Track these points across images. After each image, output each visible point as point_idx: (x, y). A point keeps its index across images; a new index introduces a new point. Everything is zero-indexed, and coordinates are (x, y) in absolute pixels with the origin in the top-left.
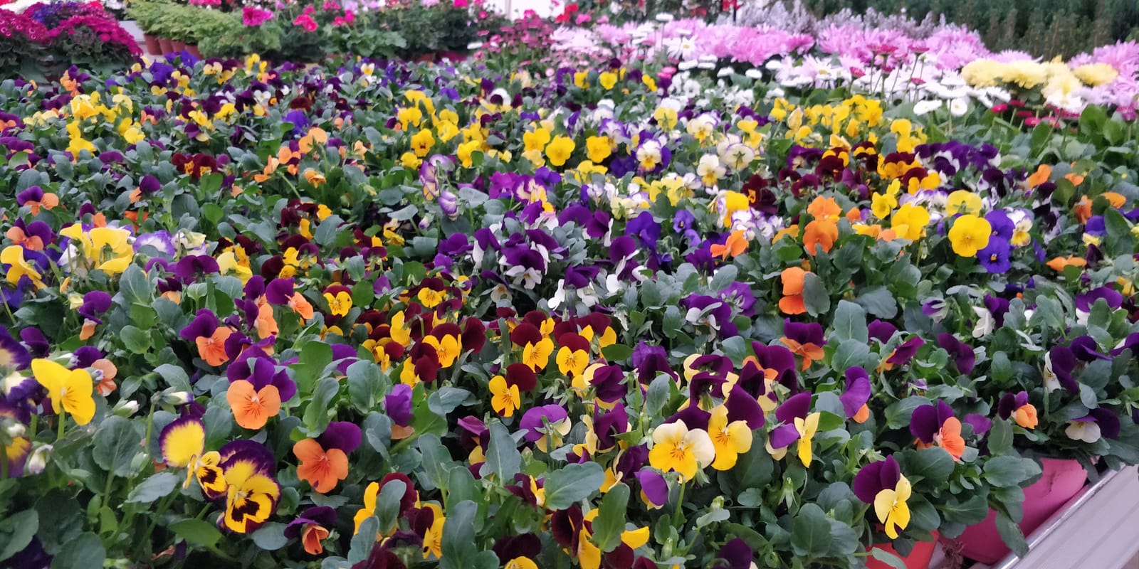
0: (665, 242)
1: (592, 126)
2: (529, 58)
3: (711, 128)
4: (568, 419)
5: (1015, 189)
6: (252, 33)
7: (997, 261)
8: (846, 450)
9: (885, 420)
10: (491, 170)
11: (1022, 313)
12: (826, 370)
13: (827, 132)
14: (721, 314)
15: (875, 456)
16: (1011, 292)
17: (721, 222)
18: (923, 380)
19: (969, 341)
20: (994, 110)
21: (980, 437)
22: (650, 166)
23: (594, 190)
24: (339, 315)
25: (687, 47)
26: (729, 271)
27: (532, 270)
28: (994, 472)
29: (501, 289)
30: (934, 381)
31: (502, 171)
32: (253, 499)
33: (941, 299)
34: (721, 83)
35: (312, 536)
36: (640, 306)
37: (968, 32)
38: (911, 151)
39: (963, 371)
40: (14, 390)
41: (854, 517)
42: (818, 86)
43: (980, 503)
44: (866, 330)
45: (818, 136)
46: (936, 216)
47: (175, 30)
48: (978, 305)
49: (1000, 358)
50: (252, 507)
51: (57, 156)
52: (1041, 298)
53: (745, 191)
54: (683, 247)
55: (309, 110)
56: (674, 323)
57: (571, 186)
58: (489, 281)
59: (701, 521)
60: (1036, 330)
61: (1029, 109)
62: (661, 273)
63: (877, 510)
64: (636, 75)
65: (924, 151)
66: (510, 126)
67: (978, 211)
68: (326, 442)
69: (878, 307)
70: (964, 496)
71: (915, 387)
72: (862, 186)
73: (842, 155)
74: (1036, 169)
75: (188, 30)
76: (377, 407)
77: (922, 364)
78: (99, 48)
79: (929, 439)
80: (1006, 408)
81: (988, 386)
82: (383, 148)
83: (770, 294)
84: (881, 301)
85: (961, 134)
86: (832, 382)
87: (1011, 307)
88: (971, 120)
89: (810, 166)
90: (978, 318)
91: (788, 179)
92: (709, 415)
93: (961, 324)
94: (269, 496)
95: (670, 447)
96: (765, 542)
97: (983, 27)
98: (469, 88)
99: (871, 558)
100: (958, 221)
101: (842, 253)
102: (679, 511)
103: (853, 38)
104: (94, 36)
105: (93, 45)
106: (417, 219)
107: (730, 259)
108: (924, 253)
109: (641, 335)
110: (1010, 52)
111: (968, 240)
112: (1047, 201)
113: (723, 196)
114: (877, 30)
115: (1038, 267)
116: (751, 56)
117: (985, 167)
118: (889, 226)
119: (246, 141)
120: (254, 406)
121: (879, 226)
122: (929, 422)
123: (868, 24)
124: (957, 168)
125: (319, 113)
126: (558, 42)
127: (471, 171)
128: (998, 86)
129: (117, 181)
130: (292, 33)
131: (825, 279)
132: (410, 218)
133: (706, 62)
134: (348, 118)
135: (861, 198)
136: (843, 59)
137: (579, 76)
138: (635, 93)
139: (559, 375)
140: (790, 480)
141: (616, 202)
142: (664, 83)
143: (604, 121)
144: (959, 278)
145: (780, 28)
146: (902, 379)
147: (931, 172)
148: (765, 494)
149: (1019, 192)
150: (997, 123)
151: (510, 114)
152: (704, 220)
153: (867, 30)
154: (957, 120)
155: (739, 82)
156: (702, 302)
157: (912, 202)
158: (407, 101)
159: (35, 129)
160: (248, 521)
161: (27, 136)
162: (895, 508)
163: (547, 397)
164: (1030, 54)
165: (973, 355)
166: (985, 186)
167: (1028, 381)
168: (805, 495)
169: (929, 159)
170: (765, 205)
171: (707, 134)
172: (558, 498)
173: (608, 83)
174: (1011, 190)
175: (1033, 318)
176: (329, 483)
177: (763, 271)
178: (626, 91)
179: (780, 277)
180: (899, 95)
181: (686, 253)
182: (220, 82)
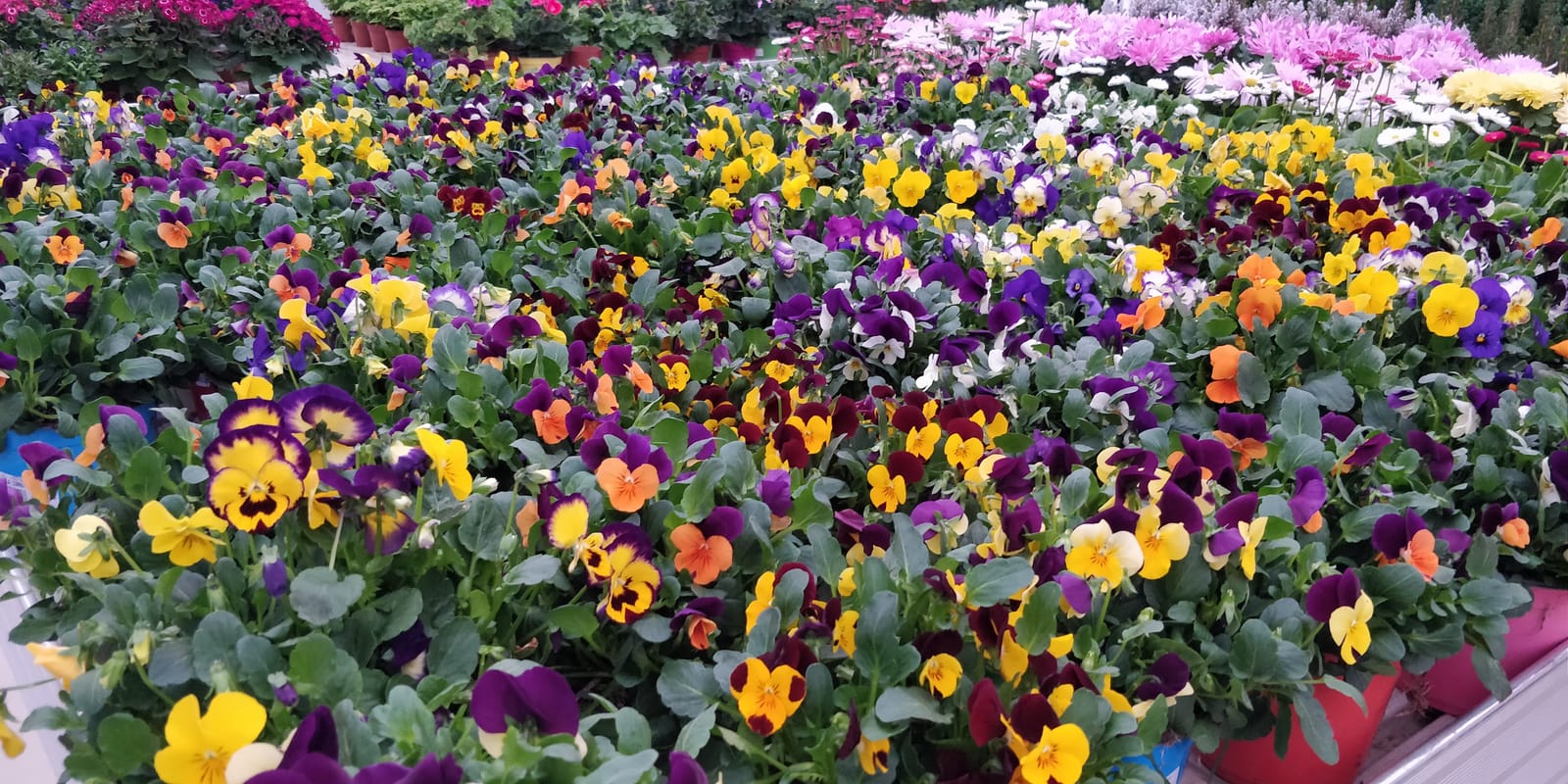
0: (1055, 309)
1: (952, 155)
2: (854, 59)
3: (1110, 161)
4: (965, 517)
5: (1513, 248)
6: (478, 17)
7: (1485, 343)
8: (1295, 563)
9: (1340, 531)
10: (825, 214)
11: (1514, 409)
12: (1269, 471)
13: (1260, 168)
14: (1136, 401)
15: (1329, 571)
16: (1501, 383)
17: (1129, 285)
18: (1388, 487)
19: (1446, 442)
20: (1488, 139)
21: (1457, 556)
22: (1030, 210)
23: (961, 241)
24: (675, 390)
25: (1065, 44)
26: (1143, 348)
27: (893, 342)
28: (1473, 597)
29: (855, 364)
30: (1401, 488)
31: (837, 211)
32: (631, 587)
33: (1411, 388)
34: (1114, 95)
35: (699, 629)
36: (1033, 389)
37: (1453, 28)
38: (1374, 196)
39: (1437, 477)
40: (402, 459)
41: (1304, 640)
42: (1244, 102)
43: (1454, 632)
44: (1319, 424)
45: (1249, 174)
46: (1405, 283)
47: (373, 10)
48: (1459, 398)
49: (1485, 463)
50: (630, 597)
51: (293, 186)
52: (1540, 391)
53: (1155, 244)
54: (1079, 316)
55: (585, 129)
56: (1078, 410)
57: (932, 236)
58: (839, 353)
59: (1128, 634)
60: (1533, 431)
61: (1537, 138)
62: (1057, 348)
63: (1332, 630)
64: (1002, 85)
65: (1389, 195)
66: (843, 154)
67: (1461, 278)
68: (707, 528)
69: (1330, 396)
70: (1435, 624)
71: (1379, 494)
72: (1308, 241)
73: (1282, 200)
74: (1542, 221)
75: (392, 10)
76: (751, 494)
77: (1387, 466)
78: (284, 35)
79: (1394, 554)
80: (1491, 522)
81: (1469, 496)
82: (685, 182)
83: (1193, 378)
84: (1334, 390)
85: (1441, 173)
86: (1276, 484)
87: (1501, 401)
88: (1454, 152)
89: (1240, 214)
90: (1458, 413)
91: (1213, 230)
92: (1137, 517)
93: (1437, 420)
94: (648, 585)
95: (1090, 552)
96: (1202, 661)
97: (1474, 19)
98: (783, 101)
99: (1323, 686)
100: (1436, 292)
101: (1287, 329)
102: (1101, 622)
103: (1293, 33)
104: (278, 20)
105: (277, 31)
106: (744, 274)
107: (1142, 333)
108: (1389, 331)
109: (1034, 424)
110: (1512, 56)
111: (1447, 316)
112: (1555, 266)
113: (1132, 252)
114: (1326, 23)
115: (1539, 351)
116: (1153, 59)
117: (1473, 219)
118: (1345, 295)
119: (518, 169)
120: (629, 487)
121: (1332, 296)
122: (1395, 534)
123: (1313, 14)
124: (1435, 219)
125: (599, 134)
126: (893, 38)
127: (799, 214)
128: (1494, 106)
129: (373, 220)
130: (529, 16)
131: (1264, 360)
132: (736, 273)
133: (1091, 65)
134: (639, 142)
135: (1306, 257)
136: (1279, 66)
137: (927, 87)
138: (1001, 109)
139: (946, 466)
140: (1231, 592)
141: (989, 257)
142: (1038, 95)
143: (969, 149)
144: (1433, 364)
145: (1190, 17)
146: (1362, 484)
147: (1399, 223)
148: (1199, 609)
149: (1518, 252)
150: (1491, 157)
151: (843, 139)
152: (1106, 282)
153: (1313, 23)
154: (1436, 152)
155: (1137, 95)
156: (1112, 386)
157: (1374, 264)
158: (708, 119)
159: (259, 151)
160: (627, 611)
161: (250, 159)
162: (1353, 629)
163: (935, 491)
164: (1538, 59)
165: (1451, 459)
166: (1472, 244)
167: (1519, 492)
168: (1247, 611)
169: (1396, 207)
170: (1183, 264)
171: (1105, 168)
172: (982, 595)
173: (966, 96)
174: (1508, 250)
175: (1529, 416)
176: (709, 574)
177: (1185, 348)
178: (988, 106)
179: (1208, 356)
180: (1357, 116)
181: (1082, 324)
182: (465, 89)
